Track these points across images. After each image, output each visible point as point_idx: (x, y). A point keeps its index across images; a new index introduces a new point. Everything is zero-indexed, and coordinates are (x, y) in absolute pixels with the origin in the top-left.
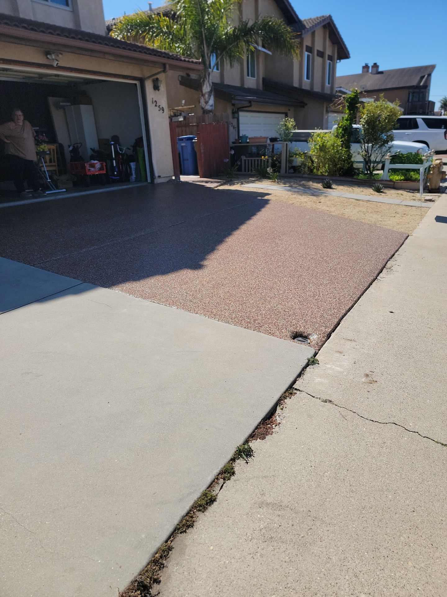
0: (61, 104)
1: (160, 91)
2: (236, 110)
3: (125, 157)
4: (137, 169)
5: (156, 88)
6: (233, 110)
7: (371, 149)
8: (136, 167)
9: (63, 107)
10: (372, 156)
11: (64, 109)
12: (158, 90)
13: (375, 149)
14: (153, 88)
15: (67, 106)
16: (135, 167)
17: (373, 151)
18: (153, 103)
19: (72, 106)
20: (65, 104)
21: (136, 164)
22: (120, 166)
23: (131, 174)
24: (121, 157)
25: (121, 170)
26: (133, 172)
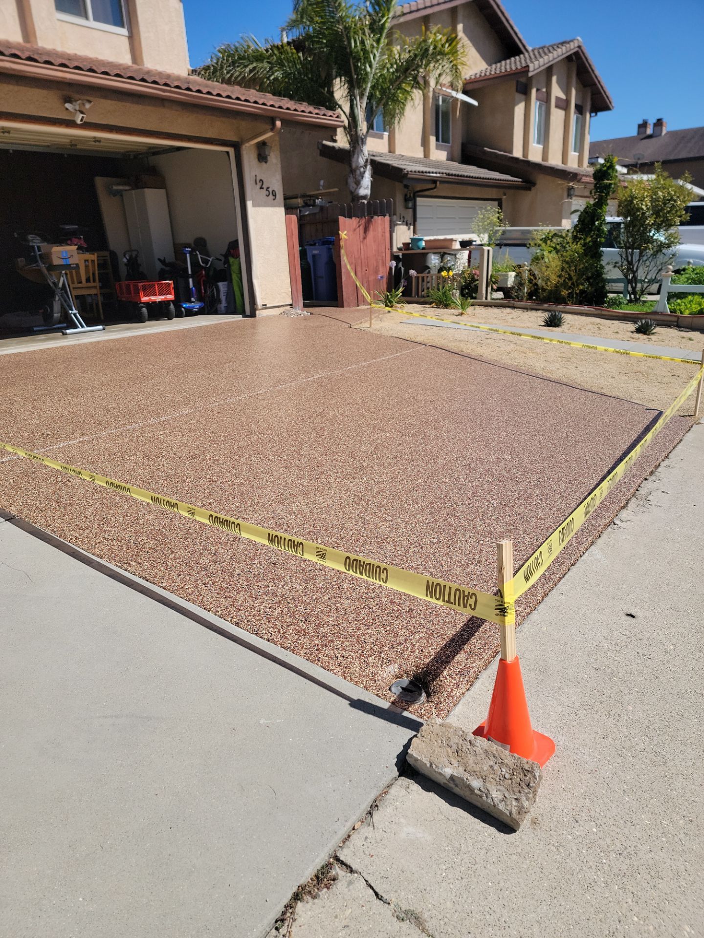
0: (115, 188)
1: (268, 164)
2: (412, 195)
3: (211, 273)
4: (230, 294)
5: (262, 158)
6: (406, 195)
7: (637, 258)
8: (228, 291)
9: (119, 193)
10: (639, 271)
11: (122, 196)
12: (266, 162)
13: (645, 258)
14: (257, 160)
15: (126, 190)
16: (226, 289)
17: (641, 261)
18: (256, 184)
19: (133, 192)
20: (121, 188)
21: (228, 284)
22: (203, 287)
23: (220, 301)
24: (204, 272)
25: (203, 295)
26: (223, 298)
